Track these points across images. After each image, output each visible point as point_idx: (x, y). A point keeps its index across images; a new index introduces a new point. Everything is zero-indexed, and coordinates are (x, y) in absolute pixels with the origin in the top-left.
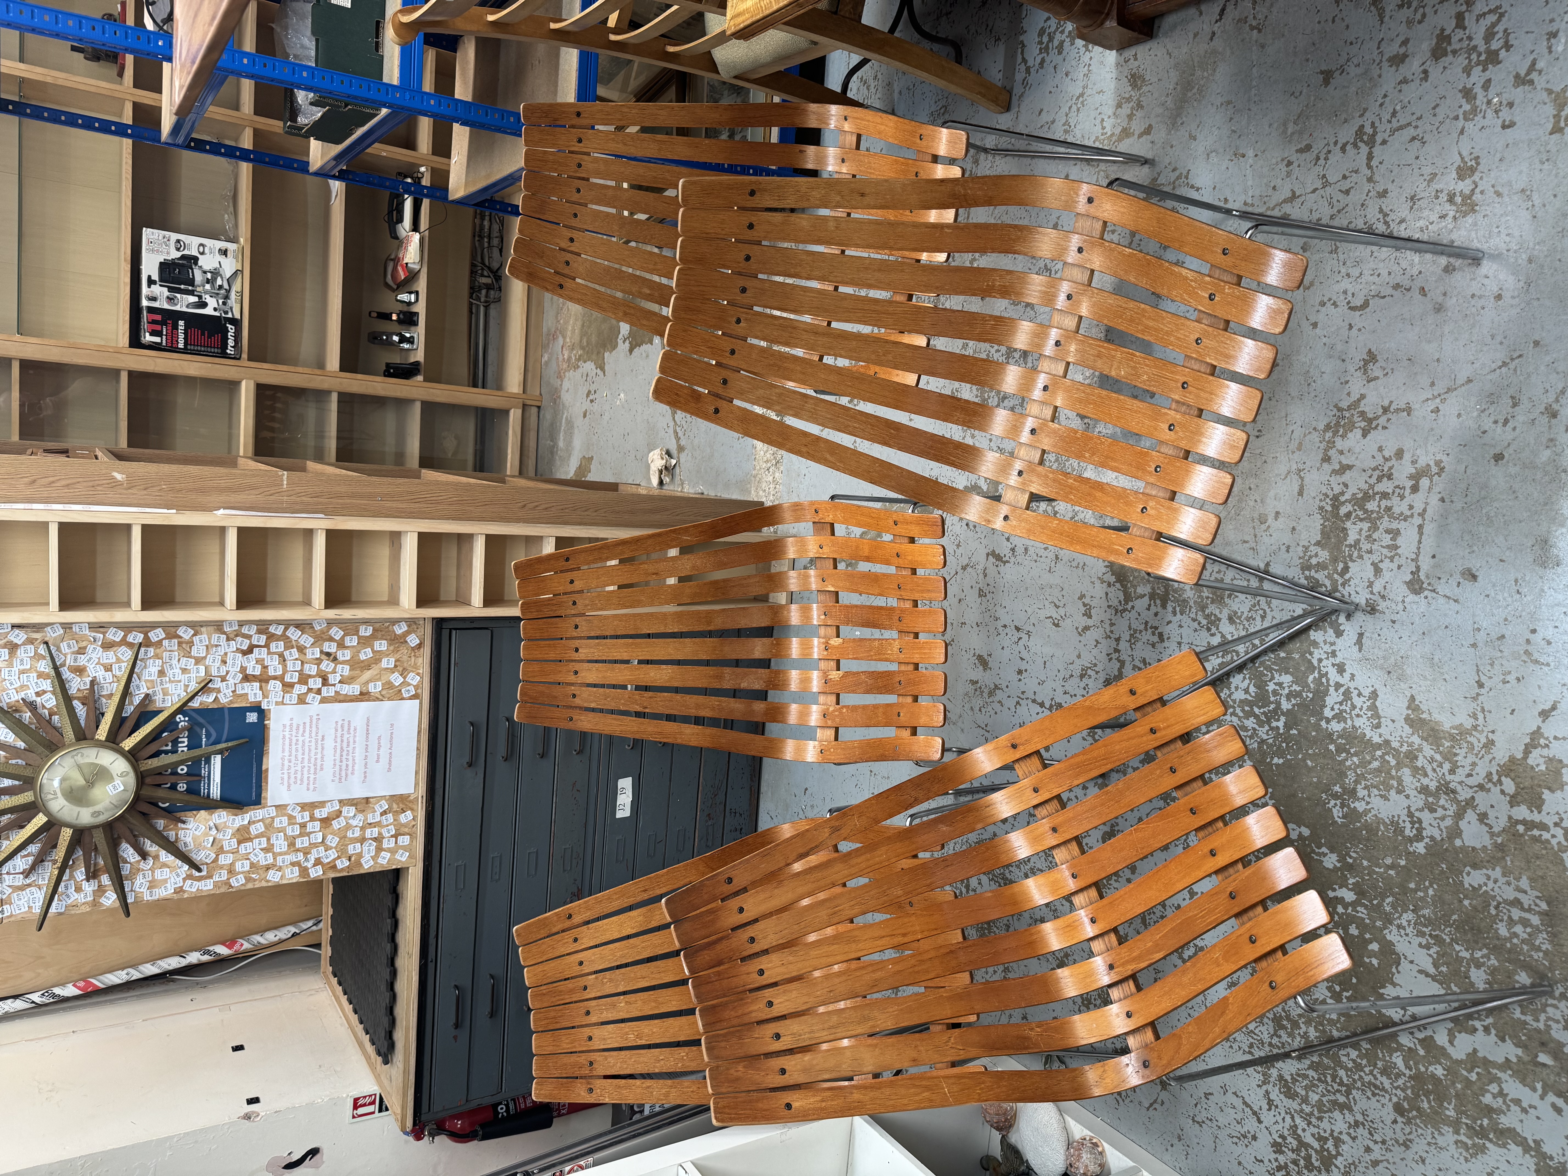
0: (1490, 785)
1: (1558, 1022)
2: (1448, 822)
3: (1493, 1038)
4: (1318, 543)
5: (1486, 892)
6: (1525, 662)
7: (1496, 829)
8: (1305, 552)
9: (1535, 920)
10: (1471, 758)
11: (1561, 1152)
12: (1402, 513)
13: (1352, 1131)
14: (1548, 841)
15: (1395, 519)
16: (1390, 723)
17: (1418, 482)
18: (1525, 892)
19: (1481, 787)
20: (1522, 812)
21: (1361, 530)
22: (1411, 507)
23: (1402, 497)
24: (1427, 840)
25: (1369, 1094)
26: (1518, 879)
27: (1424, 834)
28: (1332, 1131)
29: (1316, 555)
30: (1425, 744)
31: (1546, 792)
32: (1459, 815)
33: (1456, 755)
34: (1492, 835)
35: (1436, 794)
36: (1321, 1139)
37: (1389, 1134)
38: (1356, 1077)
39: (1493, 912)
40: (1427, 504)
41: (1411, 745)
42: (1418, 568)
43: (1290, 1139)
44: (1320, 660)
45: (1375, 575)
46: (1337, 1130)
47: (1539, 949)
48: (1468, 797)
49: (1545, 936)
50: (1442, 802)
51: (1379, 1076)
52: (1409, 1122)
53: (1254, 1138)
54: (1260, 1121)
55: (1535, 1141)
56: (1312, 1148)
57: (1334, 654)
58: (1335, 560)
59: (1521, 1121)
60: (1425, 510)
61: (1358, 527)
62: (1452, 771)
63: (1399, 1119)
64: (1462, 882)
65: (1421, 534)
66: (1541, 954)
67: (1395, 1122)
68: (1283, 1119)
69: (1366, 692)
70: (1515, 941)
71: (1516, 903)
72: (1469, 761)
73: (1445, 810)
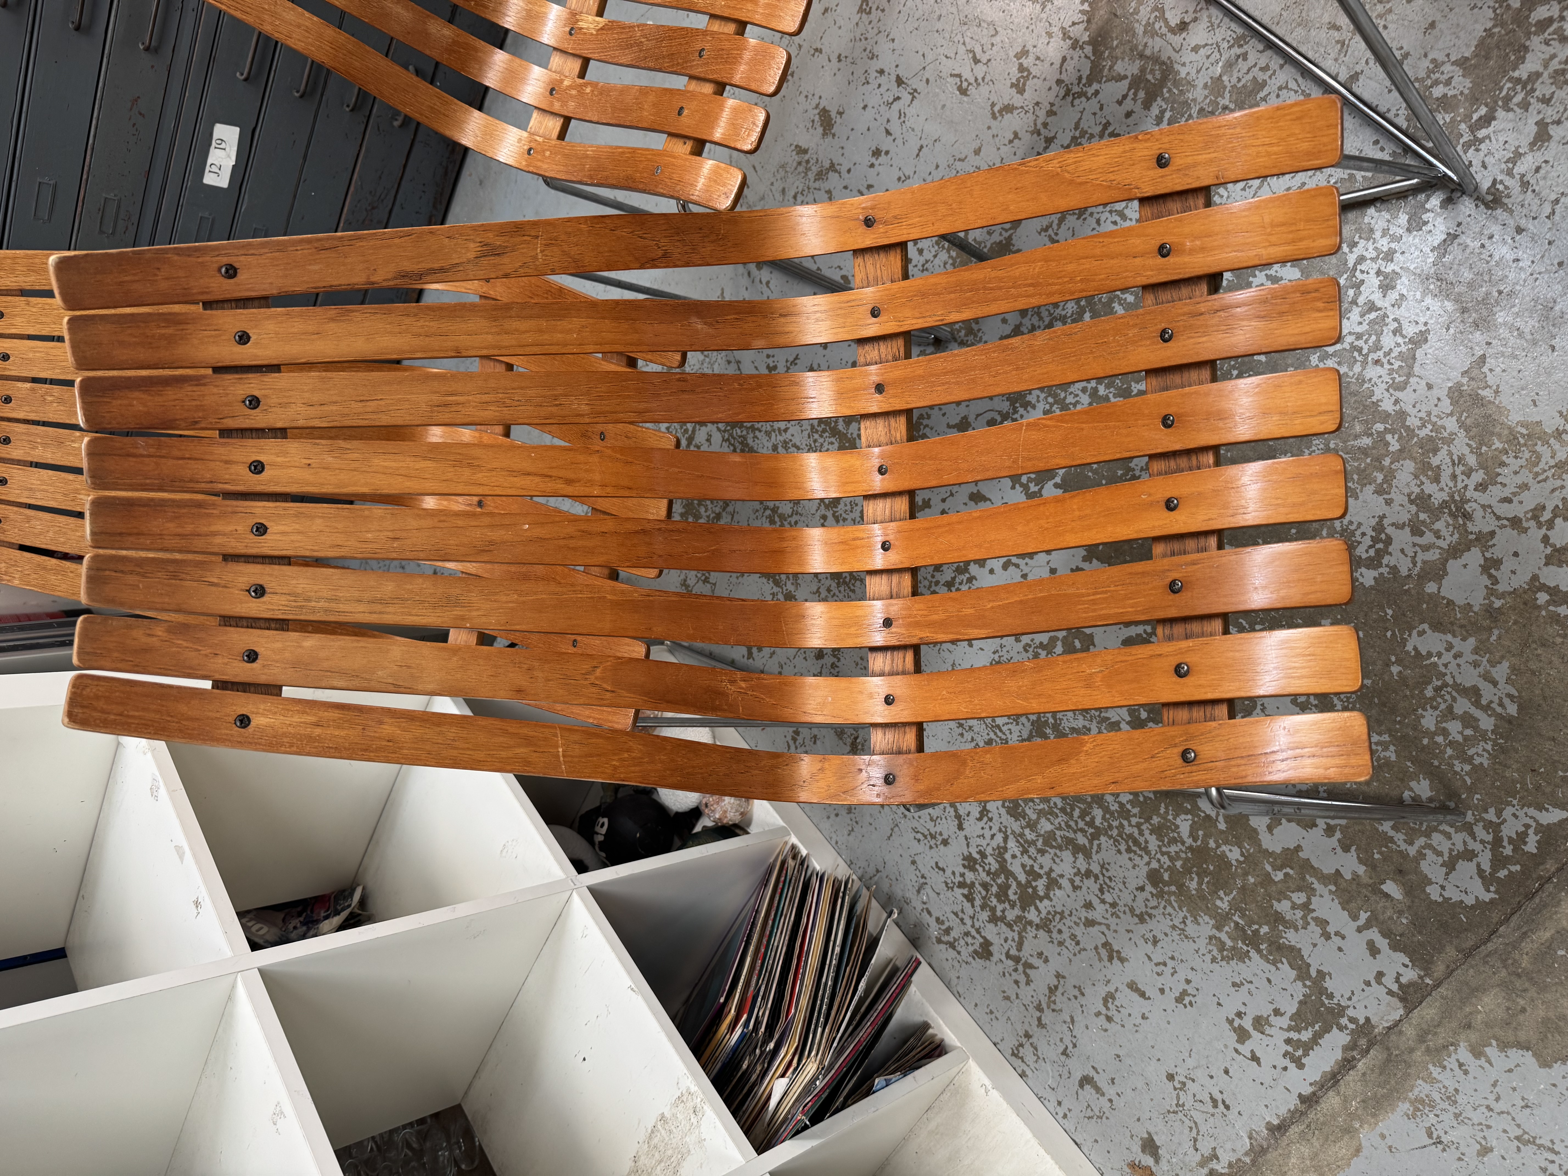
0: (1532, 523)
1: (1439, 854)
2: (1433, 555)
3: (1334, 841)
4: (1462, 63)
5: (1435, 664)
7: (1501, 588)
8: (1430, 72)
9: (1487, 723)
10: (1525, 476)
11: (1347, 996)
13: (1077, 879)
16: (1422, 388)
18: (1495, 684)
19: (1515, 523)
20: (1558, 575)
21: (1553, 57)
24: (1384, 570)
25: (1123, 847)
26: (1493, 663)
27: (1385, 561)
28: (1051, 870)
29: (1448, 83)
30: (1462, 434)
32: (1455, 552)
33: (1503, 464)
34: (1491, 592)
35: (1436, 513)
36: (1032, 874)
37: (1126, 898)
38: (1115, 824)
39: (1429, 692)
41: (1436, 429)
43: (990, 859)
44: (1361, 259)
45: (1532, 144)
46: (1058, 870)
47: (1469, 760)
48: (1486, 530)
49: (1489, 747)
50: (1439, 525)
51: (1147, 832)
52: (1160, 895)
53: (945, 842)
54: (960, 827)
55: (1319, 971)
56: (1016, 879)
57: (1389, 256)
58: (1475, 99)
59: (1315, 945)
61: (1550, 50)
62: (1482, 487)
63: (1149, 888)
64: (1404, 642)
66: (1467, 768)
67: (1142, 889)
68: (993, 836)
69: (1410, 330)
70: (1440, 739)
71: (1473, 694)
72: (1519, 479)
73: (1439, 537)
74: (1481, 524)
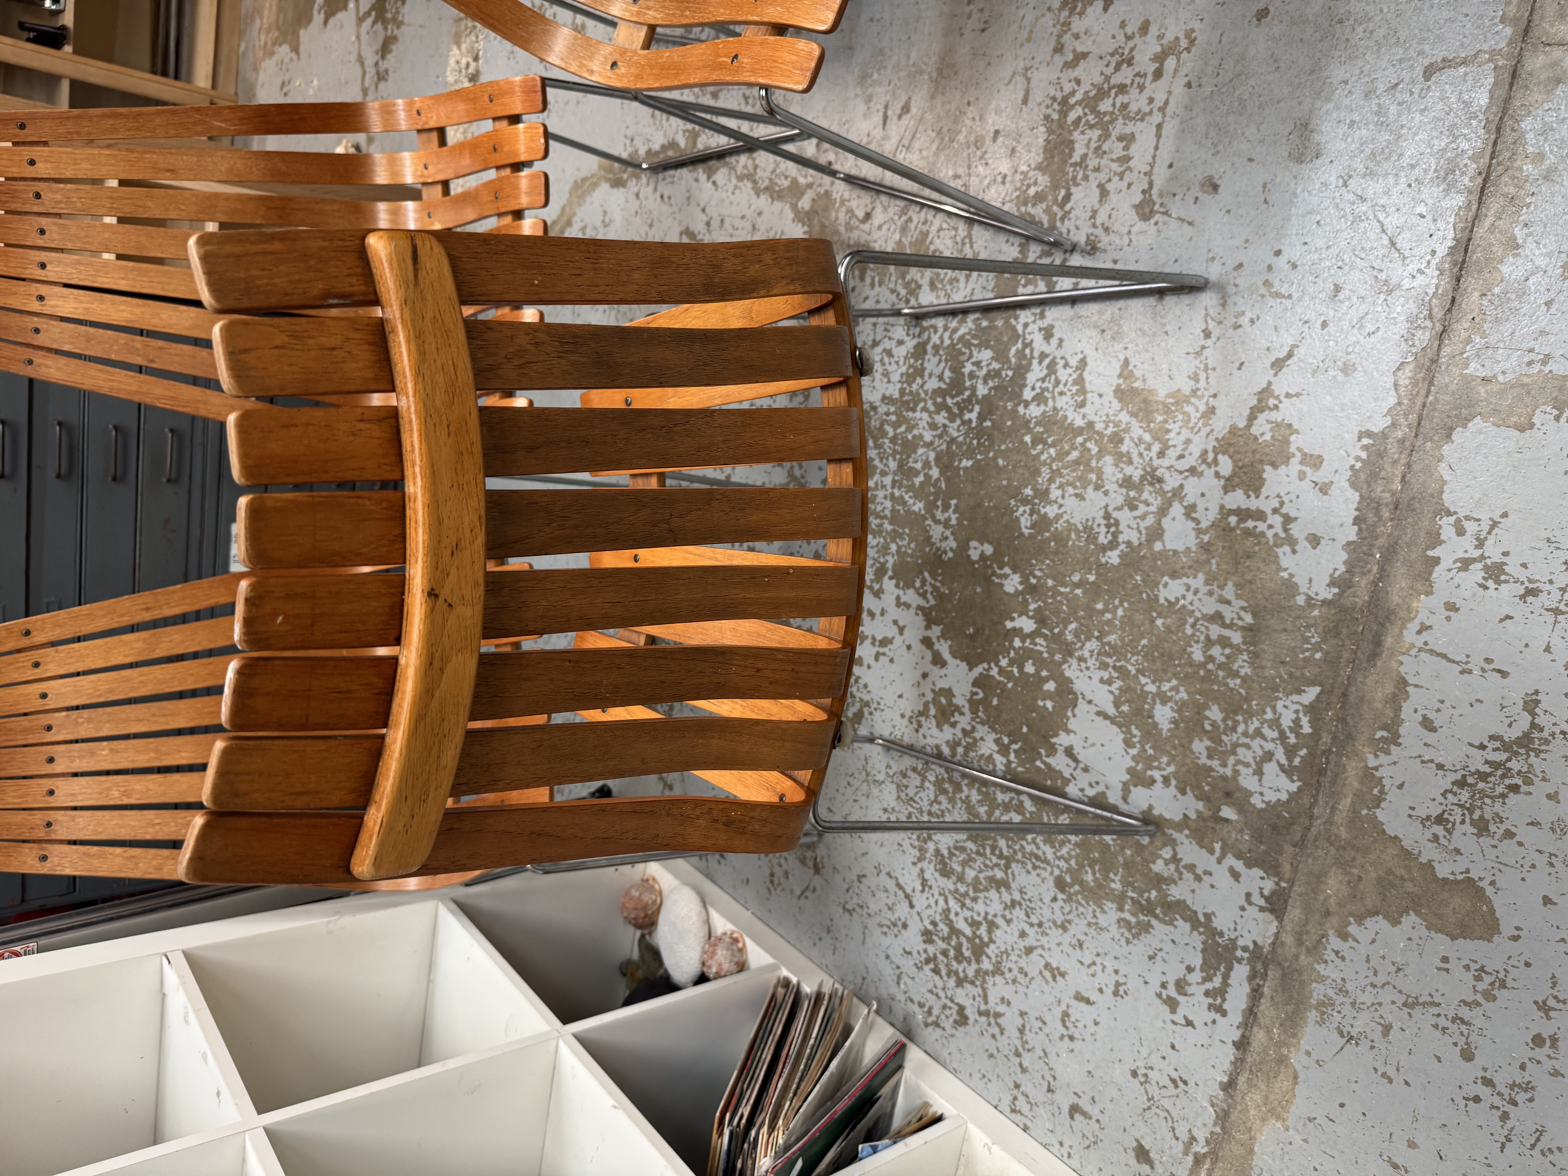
0: (1204, 467)
1: (1247, 765)
2: (1150, 521)
3: (1172, 790)
4: (1039, 167)
5: (1184, 606)
6: (1263, 296)
7: (1204, 525)
8: (1023, 181)
9: (1236, 638)
10: (1186, 434)
11: (1232, 926)
12: (1139, 111)
13: (1007, 913)
14: (1263, 534)
15: (1131, 119)
16: (1096, 398)
17: (1162, 65)
18: (1228, 603)
19: (1193, 471)
20: (1237, 499)
21: (1090, 140)
22: (1151, 100)
23: (1141, 88)
24: (1122, 547)
25: (1029, 867)
26: (1222, 587)
27: (1120, 540)
28: (987, 914)
29: (1035, 183)
30: (1134, 421)
31: (1268, 468)
32: (1163, 512)
33: (1168, 431)
34: (1199, 531)
35: (1139, 487)
36: (974, 924)
37: (1047, 914)
38: (1017, 847)
39: (1189, 631)
40: (1170, 93)
41: (1117, 424)
42: (1151, 184)
43: (941, 926)
44: (1026, 324)
45: (1101, 201)
46: (991, 912)
47: (1236, 674)
48: (1176, 484)
49: (1245, 657)
50: (1145, 496)
51: (1041, 844)
52: (1069, 900)
53: (905, 926)
54: (912, 906)
55: (1205, 915)
56: (964, 935)
58: (1055, 187)
59: (1193, 891)
60: (1166, 103)
61: (1087, 137)
62: (1161, 454)
63: (1060, 896)
64: (1157, 597)
65: (1159, 136)
66: (1238, 681)
67: (1055, 899)
68: (936, 903)
69: (1074, 362)
70: (1210, 666)
71: (1217, 618)
72: (1182, 438)
73: (1148, 505)
74: (1171, 482)
